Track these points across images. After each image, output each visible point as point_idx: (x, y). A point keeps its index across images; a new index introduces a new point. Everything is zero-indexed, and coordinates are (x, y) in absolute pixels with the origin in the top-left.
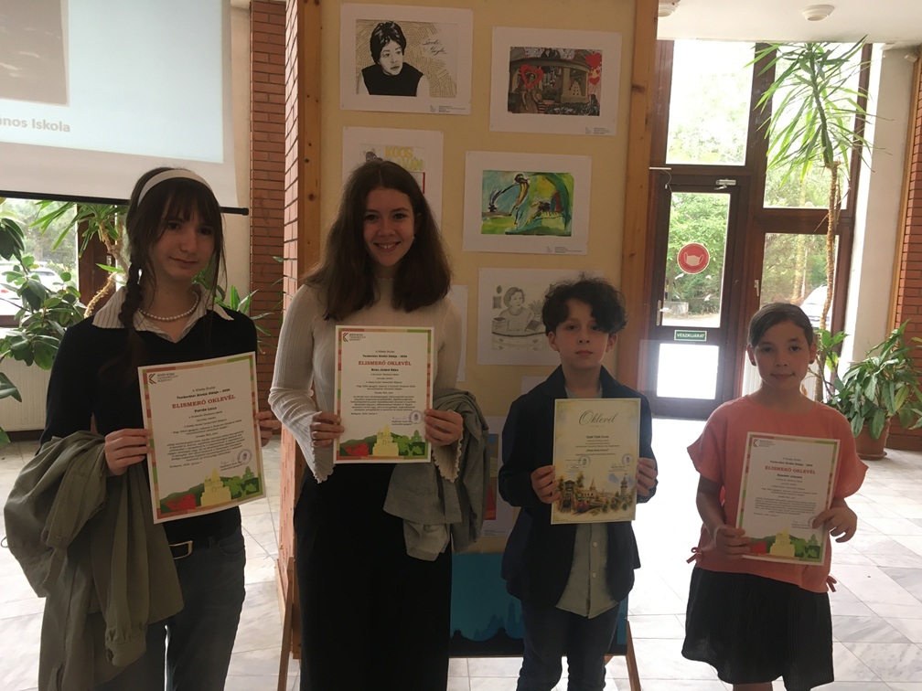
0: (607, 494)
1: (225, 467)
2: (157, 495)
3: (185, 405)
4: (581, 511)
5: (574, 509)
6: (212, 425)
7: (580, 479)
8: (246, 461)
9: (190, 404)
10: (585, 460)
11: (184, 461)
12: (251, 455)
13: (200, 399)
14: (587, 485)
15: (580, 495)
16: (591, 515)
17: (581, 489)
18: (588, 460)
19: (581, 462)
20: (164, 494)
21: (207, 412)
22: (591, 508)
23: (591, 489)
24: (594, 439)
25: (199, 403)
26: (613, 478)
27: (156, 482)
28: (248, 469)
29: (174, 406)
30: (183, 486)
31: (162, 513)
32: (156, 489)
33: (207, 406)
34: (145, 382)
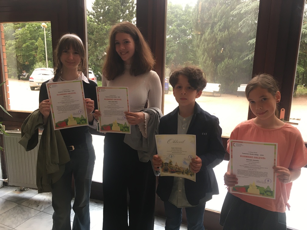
0: (183, 168)
1: (74, 114)
2: (54, 122)
3: (60, 95)
4: (173, 172)
5: (169, 171)
6: (69, 101)
7: (171, 162)
8: (81, 113)
9: (62, 94)
10: (172, 156)
11: (61, 112)
12: (83, 111)
13: (65, 93)
14: (174, 164)
15: (171, 167)
16: (177, 174)
17: (172, 165)
18: (173, 156)
19: (170, 157)
20: (56, 122)
21: (67, 97)
22: (176, 172)
23: (176, 165)
24: (175, 149)
25: (65, 94)
26: (185, 163)
27: (54, 118)
28: (82, 116)
29: (57, 95)
30: (62, 119)
31: (56, 127)
32: (54, 120)
33: (67, 95)
34: (48, 88)
